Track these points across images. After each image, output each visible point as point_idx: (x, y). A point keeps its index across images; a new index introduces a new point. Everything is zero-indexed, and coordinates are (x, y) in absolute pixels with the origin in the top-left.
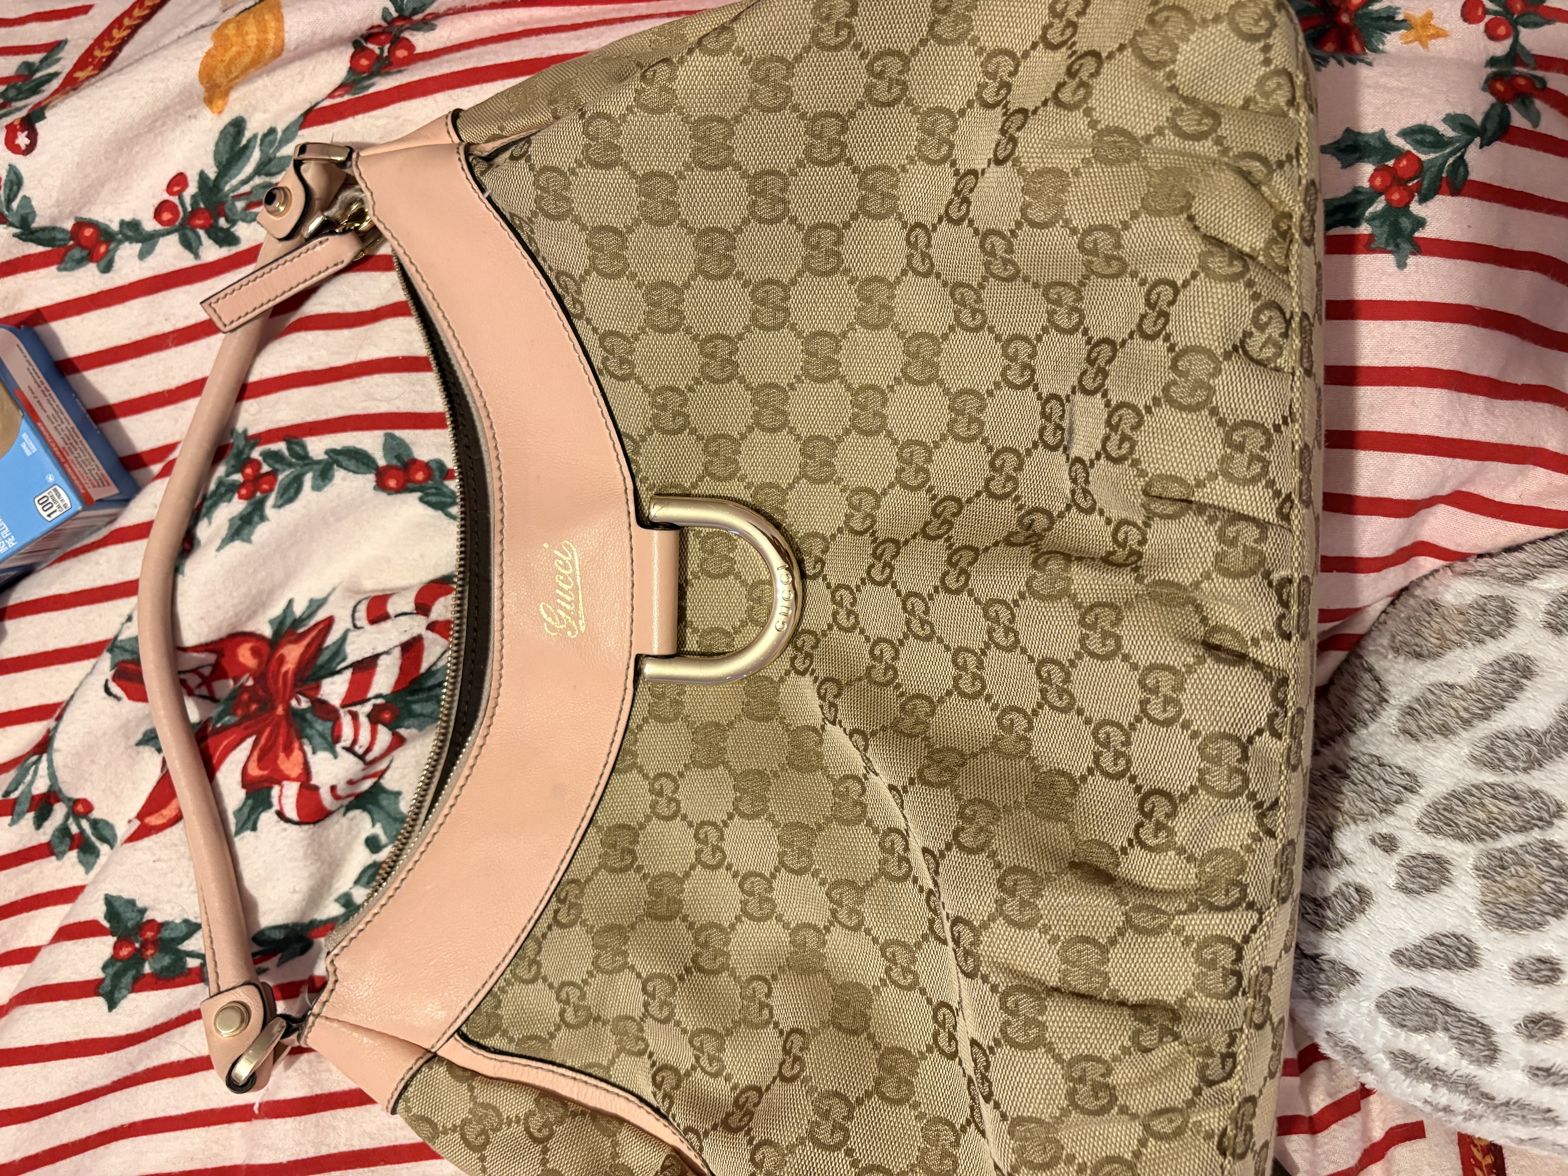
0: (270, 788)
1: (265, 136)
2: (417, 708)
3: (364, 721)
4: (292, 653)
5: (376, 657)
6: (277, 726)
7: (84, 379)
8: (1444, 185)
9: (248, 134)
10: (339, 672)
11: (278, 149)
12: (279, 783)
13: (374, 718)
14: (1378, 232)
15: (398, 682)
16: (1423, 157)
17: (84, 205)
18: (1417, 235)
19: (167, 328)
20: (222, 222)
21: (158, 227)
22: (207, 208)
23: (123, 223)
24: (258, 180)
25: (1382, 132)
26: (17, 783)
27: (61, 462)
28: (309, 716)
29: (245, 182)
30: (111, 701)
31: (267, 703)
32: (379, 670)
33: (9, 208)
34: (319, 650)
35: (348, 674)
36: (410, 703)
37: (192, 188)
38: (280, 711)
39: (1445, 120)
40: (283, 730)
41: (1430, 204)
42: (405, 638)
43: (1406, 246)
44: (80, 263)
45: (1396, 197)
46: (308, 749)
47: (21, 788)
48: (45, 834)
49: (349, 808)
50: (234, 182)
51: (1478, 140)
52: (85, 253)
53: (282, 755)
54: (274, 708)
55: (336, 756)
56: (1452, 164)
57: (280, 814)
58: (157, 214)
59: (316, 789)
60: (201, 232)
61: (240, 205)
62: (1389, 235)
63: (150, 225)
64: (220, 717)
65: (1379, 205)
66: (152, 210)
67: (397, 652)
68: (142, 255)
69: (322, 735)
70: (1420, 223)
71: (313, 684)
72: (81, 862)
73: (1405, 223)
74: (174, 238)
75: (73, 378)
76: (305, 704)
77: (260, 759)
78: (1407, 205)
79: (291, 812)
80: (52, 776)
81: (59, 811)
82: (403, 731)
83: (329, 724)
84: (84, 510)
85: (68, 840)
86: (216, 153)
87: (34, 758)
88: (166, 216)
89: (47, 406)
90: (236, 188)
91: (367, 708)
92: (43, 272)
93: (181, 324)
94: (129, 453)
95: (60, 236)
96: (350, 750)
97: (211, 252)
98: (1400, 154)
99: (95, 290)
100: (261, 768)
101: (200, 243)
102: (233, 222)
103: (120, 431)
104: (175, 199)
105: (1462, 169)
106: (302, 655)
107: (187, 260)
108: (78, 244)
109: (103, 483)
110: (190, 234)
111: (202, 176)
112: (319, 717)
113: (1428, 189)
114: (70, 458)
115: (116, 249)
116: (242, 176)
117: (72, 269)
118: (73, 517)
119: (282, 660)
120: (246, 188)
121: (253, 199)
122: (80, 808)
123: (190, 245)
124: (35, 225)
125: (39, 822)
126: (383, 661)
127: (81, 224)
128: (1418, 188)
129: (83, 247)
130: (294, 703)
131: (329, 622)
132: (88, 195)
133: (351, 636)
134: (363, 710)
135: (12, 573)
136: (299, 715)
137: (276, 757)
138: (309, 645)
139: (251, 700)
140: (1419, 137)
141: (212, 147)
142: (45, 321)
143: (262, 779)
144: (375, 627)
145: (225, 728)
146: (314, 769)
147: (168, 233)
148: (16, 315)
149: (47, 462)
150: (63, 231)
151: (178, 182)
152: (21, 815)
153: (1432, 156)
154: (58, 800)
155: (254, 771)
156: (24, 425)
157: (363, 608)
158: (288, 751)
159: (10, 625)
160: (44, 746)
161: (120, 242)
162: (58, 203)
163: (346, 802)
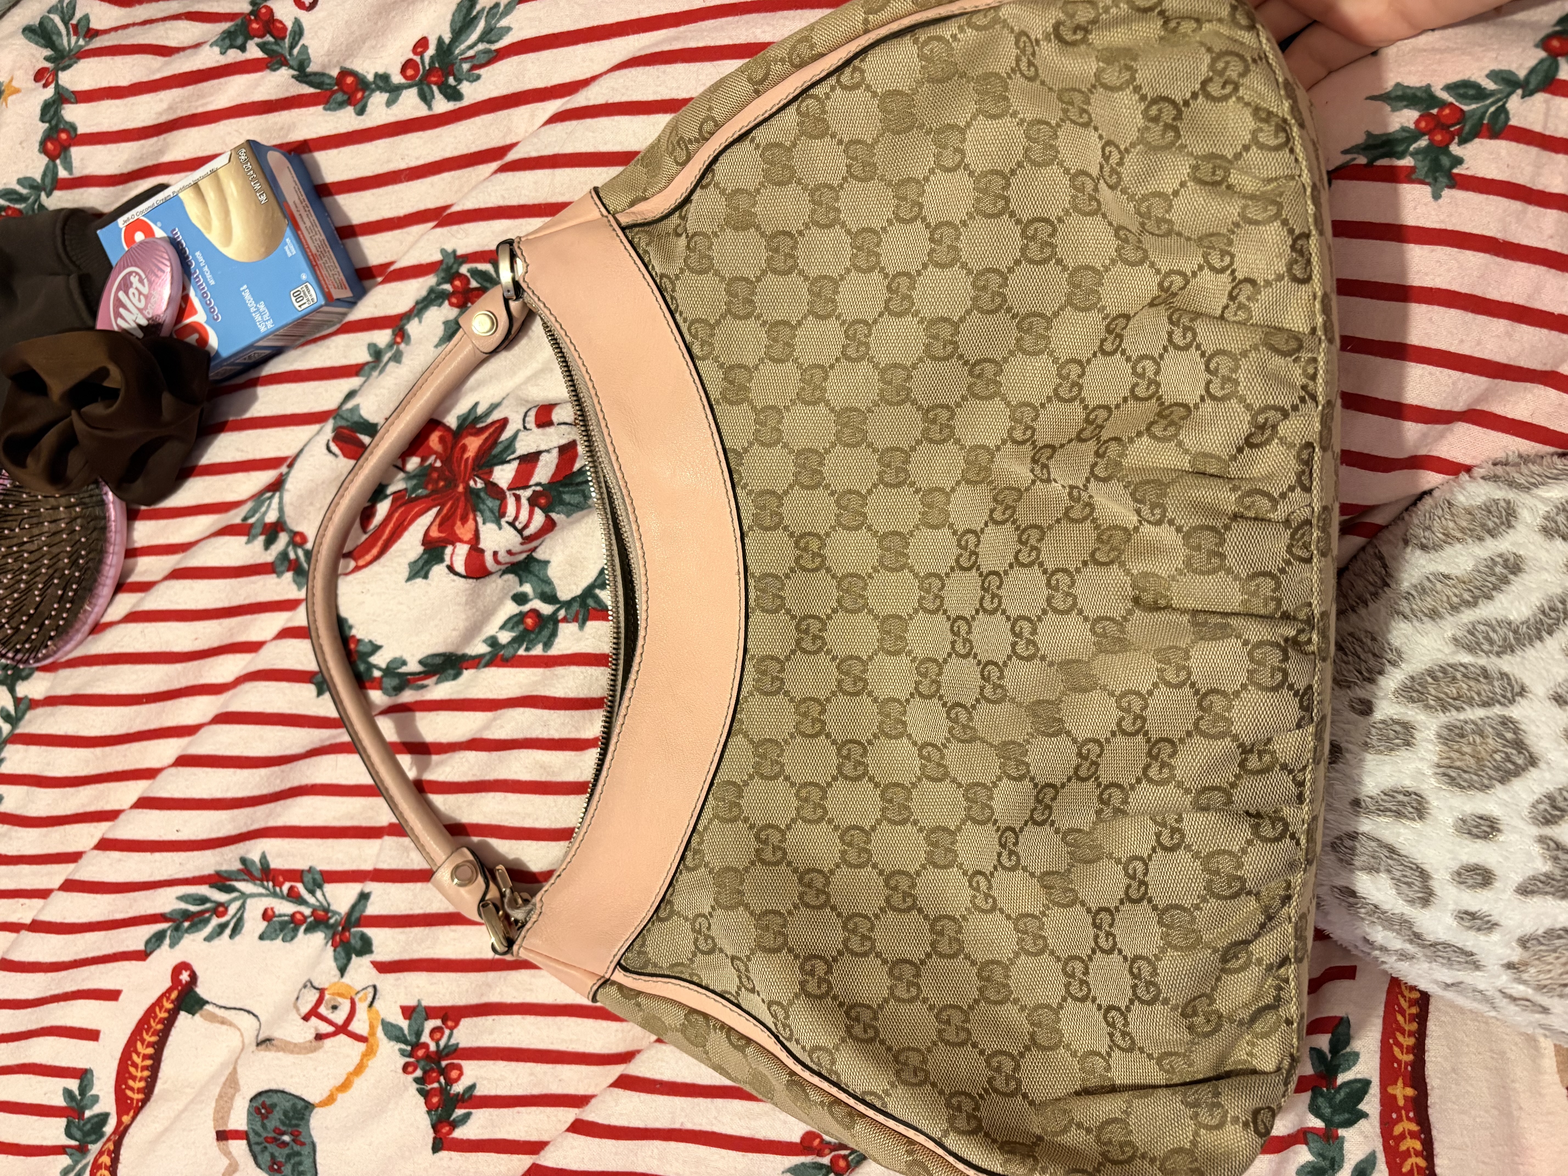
0: (445, 547)
1: (491, 9)
2: (567, 497)
3: (524, 502)
4: (473, 444)
5: (538, 454)
6: (458, 499)
7: (336, 202)
8: (1484, 129)
9: (478, 7)
10: (509, 462)
11: (499, 20)
12: (453, 543)
13: (533, 502)
14: (1419, 165)
15: (554, 475)
16: (1465, 108)
17: (349, 56)
18: (1455, 171)
19: (403, 165)
20: (451, 81)
21: (403, 81)
22: (440, 68)
23: (376, 75)
24: (481, 46)
25: (1429, 86)
26: (253, 512)
27: (313, 266)
28: (482, 494)
29: (470, 47)
30: (330, 457)
31: (452, 483)
32: (540, 464)
33: (291, 54)
34: (495, 443)
35: (515, 464)
36: (560, 493)
37: (431, 51)
38: (461, 488)
39: (1488, 76)
40: (461, 504)
41: (1469, 146)
42: (563, 442)
43: (1443, 180)
44: (341, 105)
45: (1438, 137)
46: (480, 520)
47: (257, 516)
48: (270, 556)
49: (505, 572)
50: (463, 47)
51: (1519, 92)
52: (346, 97)
53: (459, 523)
54: (457, 486)
55: (500, 528)
56: (1493, 113)
57: (451, 568)
58: (403, 71)
59: (482, 551)
60: (435, 88)
61: (466, 66)
62: (1429, 170)
63: (397, 79)
64: (415, 488)
65: (1423, 142)
66: (399, 67)
67: (555, 453)
68: (389, 103)
69: (491, 511)
70: (1459, 161)
71: (487, 470)
72: (295, 581)
73: (1445, 161)
74: (414, 91)
75: (327, 200)
76: (480, 485)
77: (440, 525)
78: (1447, 146)
79: (460, 567)
80: (281, 510)
81: (283, 539)
82: (554, 515)
83: (498, 503)
84: (326, 305)
85: (286, 564)
86: (453, 22)
87: (269, 494)
88: (410, 72)
89: (306, 219)
90: (464, 52)
91: (528, 493)
92: (312, 109)
93: (413, 163)
94: (363, 265)
95: (328, 81)
96: (512, 524)
97: (442, 105)
98: (1443, 104)
99: (350, 129)
100: (440, 531)
101: (433, 97)
102: (459, 81)
103: (358, 245)
104: (417, 59)
105: (1503, 116)
106: (481, 447)
107: (422, 111)
108: (341, 89)
109: (341, 287)
110: (426, 88)
111: (440, 40)
112: (490, 496)
113: (1469, 133)
114: (320, 262)
115: (369, 96)
116: (469, 42)
117: (334, 109)
118: (316, 310)
119: (464, 448)
120: (471, 53)
121: (476, 62)
122: (298, 539)
123: (426, 98)
124: (309, 70)
125: (268, 544)
126: (544, 457)
127: (345, 73)
128: (1459, 133)
129: (345, 93)
130: (472, 483)
131: (504, 422)
132: (352, 49)
133: (521, 435)
134: (526, 494)
135: (267, 352)
136: (475, 493)
137: (454, 524)
138: (486, 439)
139: (439, 479)
140: (1462, 91)
141: (449, 17)
142: (310, 151)
143: (439, 540)
144: (540, 430)
145: (418, 498)
146: (482, 536)
147: (410, 86)
148: (288, 144)
149: (303, 264)
150: (330, 77)
151: (422, 44)
152: (255, 537)
153: (1474, 106)
154: (283, 530)
155: (435, 533)
156: (288, 232)
157: (532, 413)
158: (464, 520)
159: (261, 391)
160: (277, 486)
161: (373, 91)
162: (329, 53)
163: (503, 567)
